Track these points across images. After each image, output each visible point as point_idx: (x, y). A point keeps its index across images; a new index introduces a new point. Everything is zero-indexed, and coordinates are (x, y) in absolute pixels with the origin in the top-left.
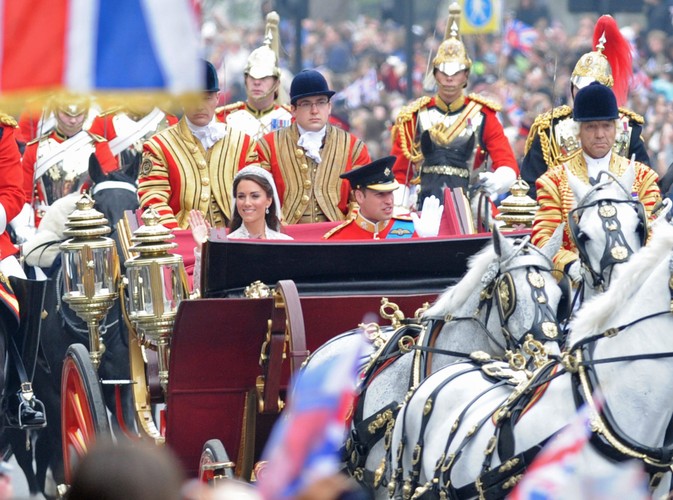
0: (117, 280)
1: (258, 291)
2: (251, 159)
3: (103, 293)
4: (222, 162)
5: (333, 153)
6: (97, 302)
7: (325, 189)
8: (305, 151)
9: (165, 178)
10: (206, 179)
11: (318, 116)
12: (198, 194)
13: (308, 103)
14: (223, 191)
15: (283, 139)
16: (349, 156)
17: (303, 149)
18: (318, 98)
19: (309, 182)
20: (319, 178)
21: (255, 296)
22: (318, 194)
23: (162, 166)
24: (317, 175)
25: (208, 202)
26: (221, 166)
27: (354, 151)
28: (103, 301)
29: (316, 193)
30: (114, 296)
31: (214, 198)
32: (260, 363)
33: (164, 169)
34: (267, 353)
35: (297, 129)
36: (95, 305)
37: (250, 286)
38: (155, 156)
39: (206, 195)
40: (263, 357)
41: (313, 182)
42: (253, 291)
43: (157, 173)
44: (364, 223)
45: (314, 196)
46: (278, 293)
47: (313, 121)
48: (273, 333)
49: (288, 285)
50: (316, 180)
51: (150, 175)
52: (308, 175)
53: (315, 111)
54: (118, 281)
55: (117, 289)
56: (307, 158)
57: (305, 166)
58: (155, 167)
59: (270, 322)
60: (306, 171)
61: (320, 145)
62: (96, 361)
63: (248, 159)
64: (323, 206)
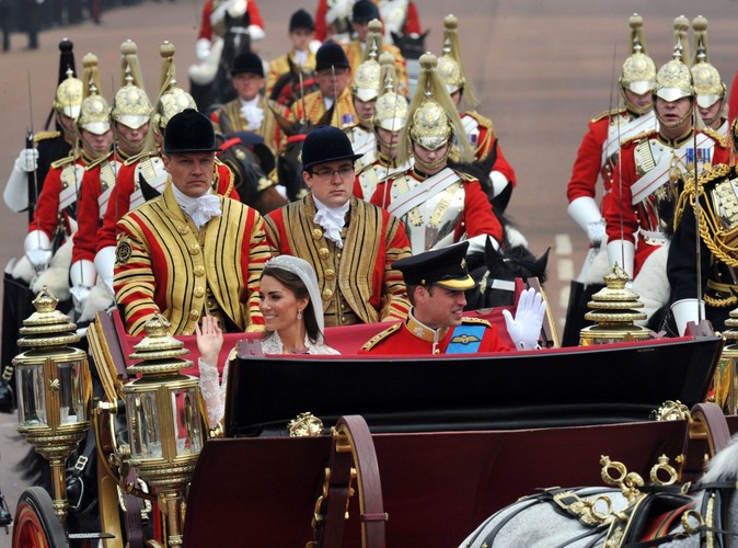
0: (89, 403)
1: (307, 427)
2: (257, 240)
3: (70, 422)
4: (220, 244)
5: (361, 233)
6: (63, 434)
7: (353, 281)
8: (323, 230)
9: (147, 266)
10: (200, 268)
11: (341, 187)
12: (190, 286)
13: (328, 171)
14: (222, 282)
15: (294, 216)
16: (383, 236)
17: (322, 228)
18: (341, 163)
19: (331, 271)
20: (346, 265)
21: (302, 433)
22: (345, 286)
23: (143, 251)
24: (343, 262)
25: (204, 297)
26: (219, 249)
27: (388, 229)
28: (71, 433)
29: (341, 286)
30: (85, 425)
31: (211, 292)
32: (313, 523)
33: (145, 254)
34: (323, 511)
35: (313, 203)
36: (61, 438)
37: (296, 419)
38: (134, 238)
39: (201, 288)
40: (317, 517)
41: (337, 271)
42: (300, 427)
43: (137, 260)
44: (418, 329)
45: (338, 288)
46: (342, 433)
47: (336, 193)
48: (331, 486)
49: (355, 422)
50: (341, 268)
51: (129, 262)
52: (330, 261)
53: (338, 181)
54: (92, 404)
55: (89, 416)
56: (327, 239)
57: (325, 250)
58: (135, 252)
59: (328, 471)
60: (326, 257)
61: (343, 223)
62: (61, 512)
63: (253, 240)
64: (351, 301)
